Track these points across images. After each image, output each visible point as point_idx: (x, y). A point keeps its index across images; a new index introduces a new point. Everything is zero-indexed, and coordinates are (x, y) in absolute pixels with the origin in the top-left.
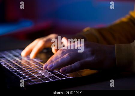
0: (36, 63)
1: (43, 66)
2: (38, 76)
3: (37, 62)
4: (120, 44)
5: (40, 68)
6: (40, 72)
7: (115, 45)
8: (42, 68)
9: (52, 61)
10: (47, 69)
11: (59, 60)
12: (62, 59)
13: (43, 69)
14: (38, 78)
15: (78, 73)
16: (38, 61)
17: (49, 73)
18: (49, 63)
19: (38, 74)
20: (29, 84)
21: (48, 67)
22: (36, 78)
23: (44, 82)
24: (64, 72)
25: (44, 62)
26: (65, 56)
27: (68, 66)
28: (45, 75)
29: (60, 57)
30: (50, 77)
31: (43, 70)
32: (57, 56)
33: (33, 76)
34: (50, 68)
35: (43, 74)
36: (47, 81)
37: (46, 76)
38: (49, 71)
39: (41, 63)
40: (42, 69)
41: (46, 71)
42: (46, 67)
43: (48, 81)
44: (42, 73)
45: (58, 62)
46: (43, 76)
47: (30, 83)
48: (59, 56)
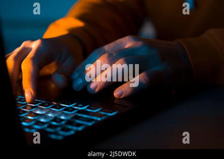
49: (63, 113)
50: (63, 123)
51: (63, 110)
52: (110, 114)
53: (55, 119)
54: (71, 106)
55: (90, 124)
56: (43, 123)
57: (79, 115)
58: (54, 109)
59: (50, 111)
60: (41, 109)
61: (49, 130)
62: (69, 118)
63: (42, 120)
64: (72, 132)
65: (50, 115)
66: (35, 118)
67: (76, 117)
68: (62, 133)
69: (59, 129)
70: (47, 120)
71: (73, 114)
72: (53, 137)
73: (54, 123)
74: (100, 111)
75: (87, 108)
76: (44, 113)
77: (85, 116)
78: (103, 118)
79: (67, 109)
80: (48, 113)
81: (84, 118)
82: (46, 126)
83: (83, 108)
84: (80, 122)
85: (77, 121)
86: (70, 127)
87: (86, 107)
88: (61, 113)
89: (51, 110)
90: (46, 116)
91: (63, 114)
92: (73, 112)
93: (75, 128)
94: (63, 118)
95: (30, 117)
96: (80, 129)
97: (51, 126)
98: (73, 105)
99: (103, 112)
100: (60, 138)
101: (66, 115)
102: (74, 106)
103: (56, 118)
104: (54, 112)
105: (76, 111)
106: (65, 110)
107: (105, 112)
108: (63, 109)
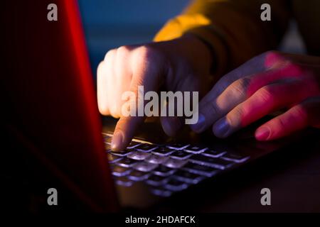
49: (171, 158)
50: (171, 172)
51: (171, 155)
52: (237, 161)
53: (159, 168)
54: (181, 149)
55: (209, 175)
56: (143, 173)
57: (194, 162)
58: (157, 154)
59: (152, 156)
60: (140, 154)
61: (151, 183)
62: (179, 166)
63: (141, 169)
64: (184, 187)
65: (152, 161)
66: (131, 165)
67: (190, 165)
68: (169, 187)
69: (165, 181)
70: (149, 169)
71: (185, 160)
72: (157, 192)
73: (158, 173)
74: (224, 156)
75: (205, 152)
76: (143, 158)
77: (203, 164)
78: (228, 166)
79: (176, 154)
80: (149, 158)
81: (201, 165)
82: (146, 177)
83: (199, 152)
84: (196, 172)
85: (191, 171)
86: (181, 179)
87: (203, 151)
88: (168, 158)
89: (153, 154)
90: (146, 162)
91: (170, 160)
92: (185, 158)
93: (188, 180)
94: (170, 165)
95: (123, 165)
96: (195, 181)
97: (153, 177)
98: (185, 147)
99: (227, 157)
100: (167, 194)
101: (175, 161)
102: (187, 149)
103: (160, 165)
104: (157, 158)
105: (188, 156)
106: (173, 154)
107: (230, 157)
108: (171, 153)
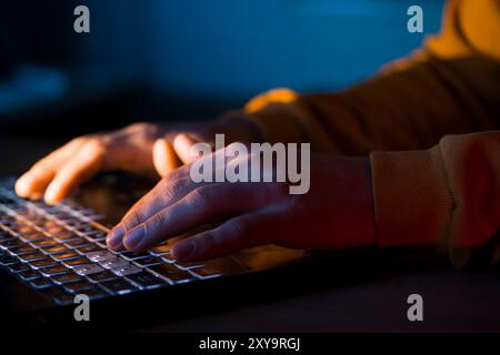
0: (78, 226)
1: (105, 235)
2: (90, 272)
3: (84, 223)
4: (389, 153)
5: (94, 244)
6: (94, 259)
7: (371, 155)
8: (104, 242)
9: (139, 219)
10: (123, 248)
11: (167, 213)
12: (177, 210)
13: (108, 246)
14: (91, 280)
15: (237, 261)
16: (86, 219)
17: (131, 262)
18: (128, 223)
19: (87, 266)
20: (57, 301)
21: (125, 240)
22: (83, 280)
23: (112, 293)
24: (183, 257)
25: (111, 221)
26: (188, 198)
27: (198, 236)
28: (115, 269)
29: (170, 203)
30: (133, 277)
31: (106, 249)
32: (158, 200)
33: (71, 273)
34: (133, 243)
35: (106, 266)
36: (121, 292)
37: (118, 273)
38: (129, 255)
39: (100, 226)
40: (103, 246)
41: (118, 256)
42: (118, 240)
43: (127, 291)
44: (103, 262)
45: (162, 220)
46: (108, 273)
47: (61, 299)
48: (166, 198)
